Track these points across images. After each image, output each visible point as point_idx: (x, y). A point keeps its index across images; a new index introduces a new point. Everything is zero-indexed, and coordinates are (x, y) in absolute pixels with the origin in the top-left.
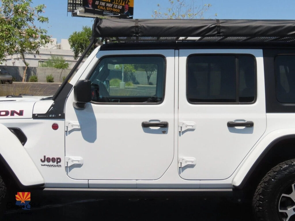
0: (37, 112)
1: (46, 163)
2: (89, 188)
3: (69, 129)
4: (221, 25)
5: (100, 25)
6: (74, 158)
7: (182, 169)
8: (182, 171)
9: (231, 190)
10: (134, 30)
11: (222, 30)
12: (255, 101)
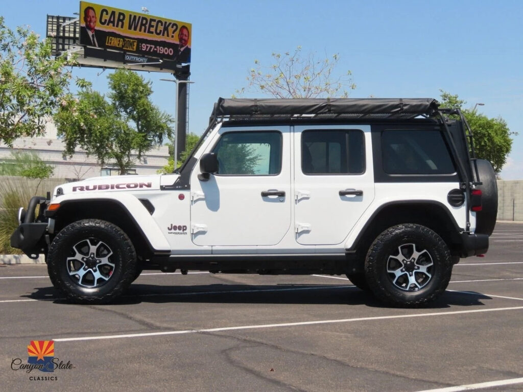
0: (164, 184)
1: (173, 231)
2: (212, 254)
3: (195, 199)
4: (331, 103)
5: (224, 105)
6: (199, 226)
7: (299, 234)
8: (299, 236)
9: (344, 254)
10: (253, 108)
11: (332, 108)
12: (364, 172)
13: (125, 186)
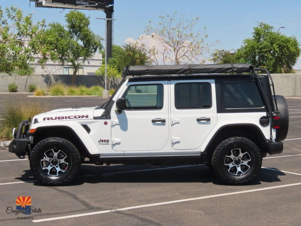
0: (95, 116)
1: (101, 143)
2: (124, 156)
3: (113, 124)
4: (192, 68)
5: (129, 70)
6: (117, 140)
7: (173, 144)
8: (174, 145)
9: (200, 155)
10: (146, 71)
11: (192, 71)
12: (211, 108)
13: (73, 117)
